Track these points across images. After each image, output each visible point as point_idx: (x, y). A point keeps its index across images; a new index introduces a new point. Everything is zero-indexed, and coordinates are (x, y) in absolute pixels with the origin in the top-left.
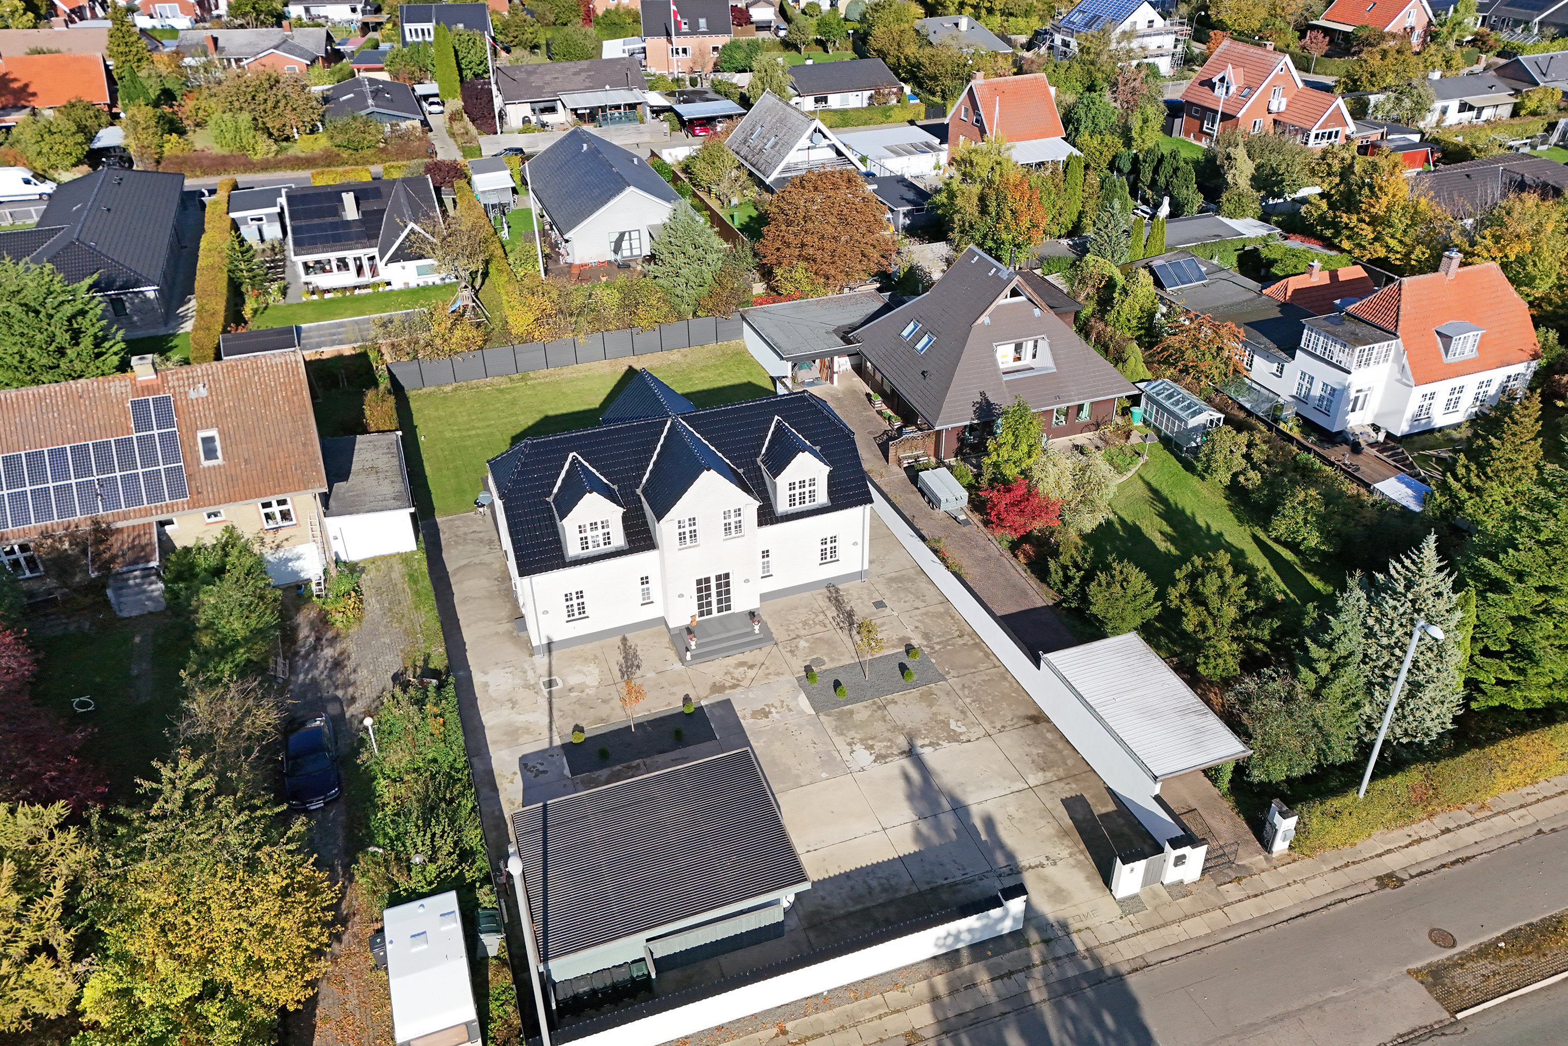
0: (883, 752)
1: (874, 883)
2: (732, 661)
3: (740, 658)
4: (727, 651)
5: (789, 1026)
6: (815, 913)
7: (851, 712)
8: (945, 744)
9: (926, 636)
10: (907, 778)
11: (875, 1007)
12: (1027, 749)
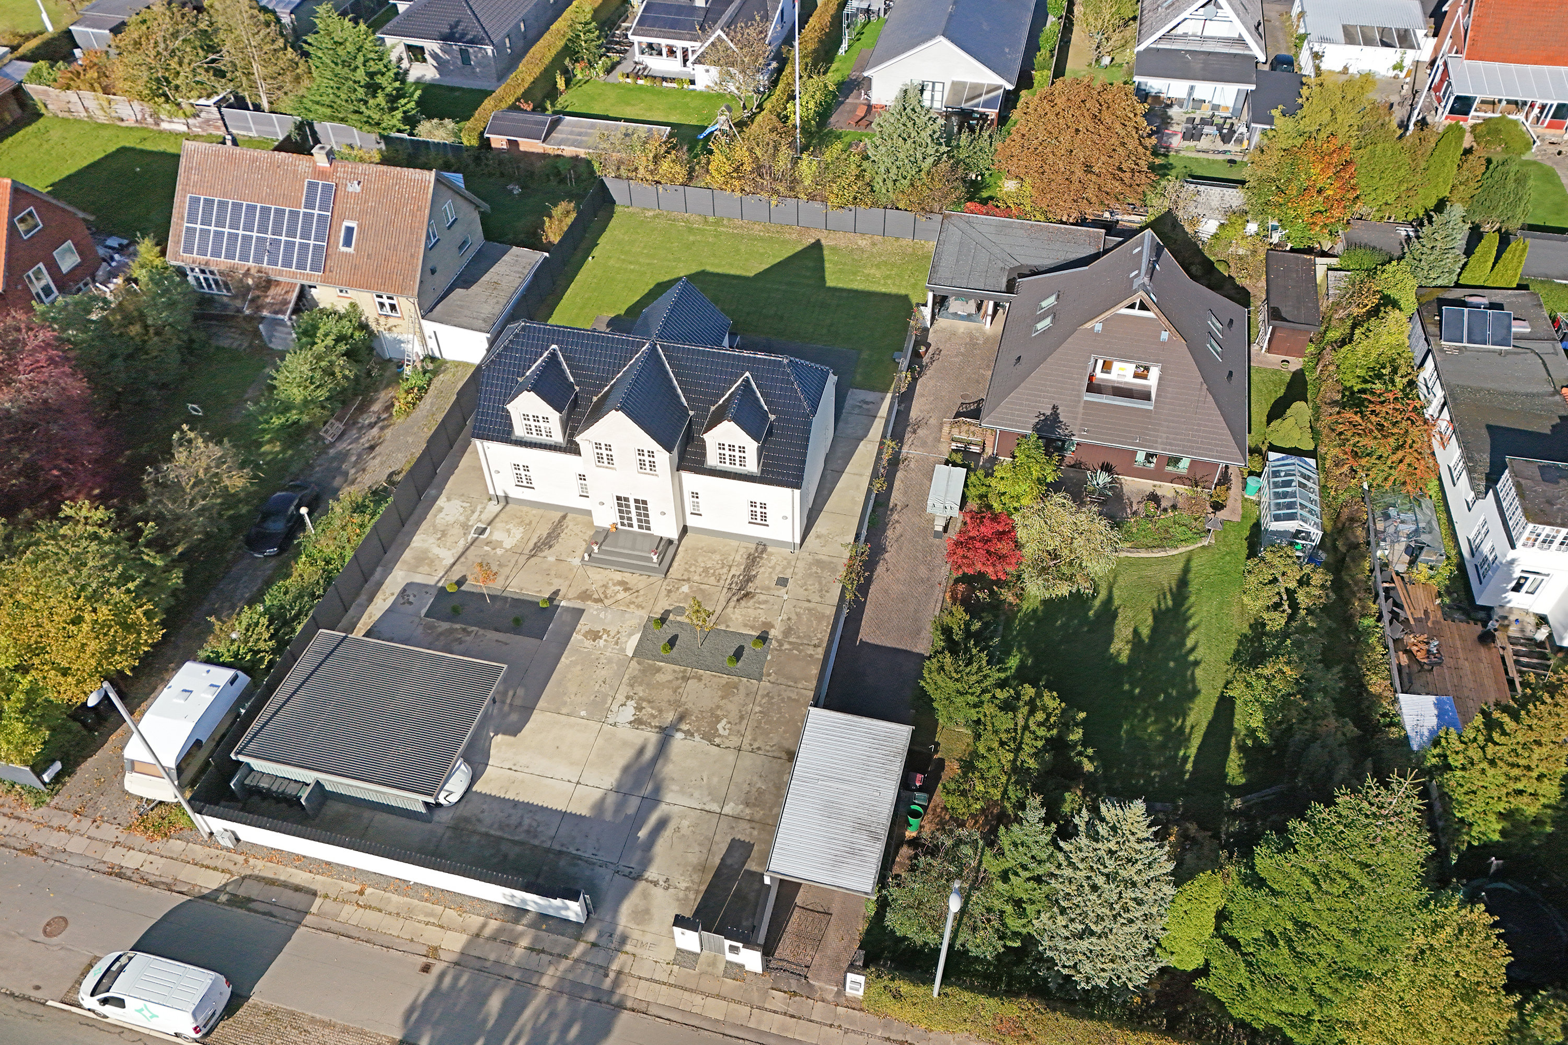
0: (645, 718)
1: (526, 821)
2: (618, 576)
3: (627, 577)
4: (621, 566)
5: (369, 891)
6: (467, 820)
7: (659, 670)
8: (697, 738)
9: (787, 632)
10: (641, 751)
11: (432, 914)
12: (755, 778)
